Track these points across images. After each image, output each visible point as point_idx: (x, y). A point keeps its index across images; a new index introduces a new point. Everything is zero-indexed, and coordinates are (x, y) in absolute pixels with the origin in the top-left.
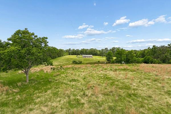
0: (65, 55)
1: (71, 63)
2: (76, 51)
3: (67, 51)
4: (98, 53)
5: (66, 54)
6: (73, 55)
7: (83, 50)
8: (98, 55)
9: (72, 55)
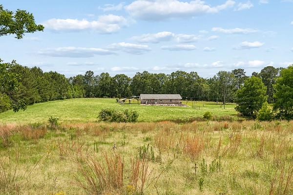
0: (68, 98)
1: (95, 120)
2: (113, 80)
3: (77, 80)
4: (206, 88)
5: (76, 94)
6: (102, 96)
7: (145, 75)
8: (206, 99)
9: (97, 96)
